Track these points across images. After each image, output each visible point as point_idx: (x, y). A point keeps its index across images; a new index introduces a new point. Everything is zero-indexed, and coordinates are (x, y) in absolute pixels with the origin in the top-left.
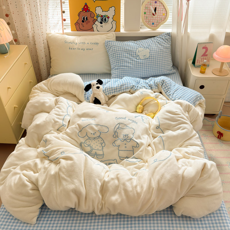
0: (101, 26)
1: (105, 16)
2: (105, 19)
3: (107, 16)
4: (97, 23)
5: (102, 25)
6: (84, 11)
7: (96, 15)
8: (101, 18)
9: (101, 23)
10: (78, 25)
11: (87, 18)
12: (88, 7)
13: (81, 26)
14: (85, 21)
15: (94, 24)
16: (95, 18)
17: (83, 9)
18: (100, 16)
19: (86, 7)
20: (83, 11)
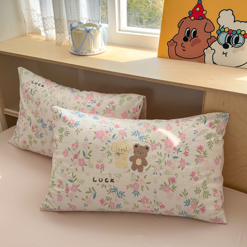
0: (224, 53)
1: (239, 32)
2: (237, 39)
3: (243, 33)
4: (215, 45)
5: (225, 51)
6: (193, 18)
7: (217, 28)
8: (228, 36)
9: (226, 46)
10: (173, 45)
11: (195, 33)
12: (202, 9)
13: (179, 49)
14: (189, 39)
15: (209, 48)
17: (191, 13)
18: (227, 30)
19: (198, 9)
20: (190, 17)
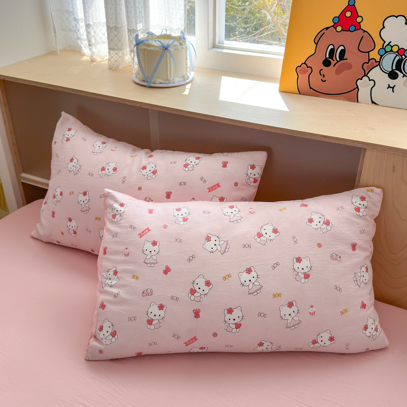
6: (339, 28)
10: (305, 72)
16: (374, 55)
